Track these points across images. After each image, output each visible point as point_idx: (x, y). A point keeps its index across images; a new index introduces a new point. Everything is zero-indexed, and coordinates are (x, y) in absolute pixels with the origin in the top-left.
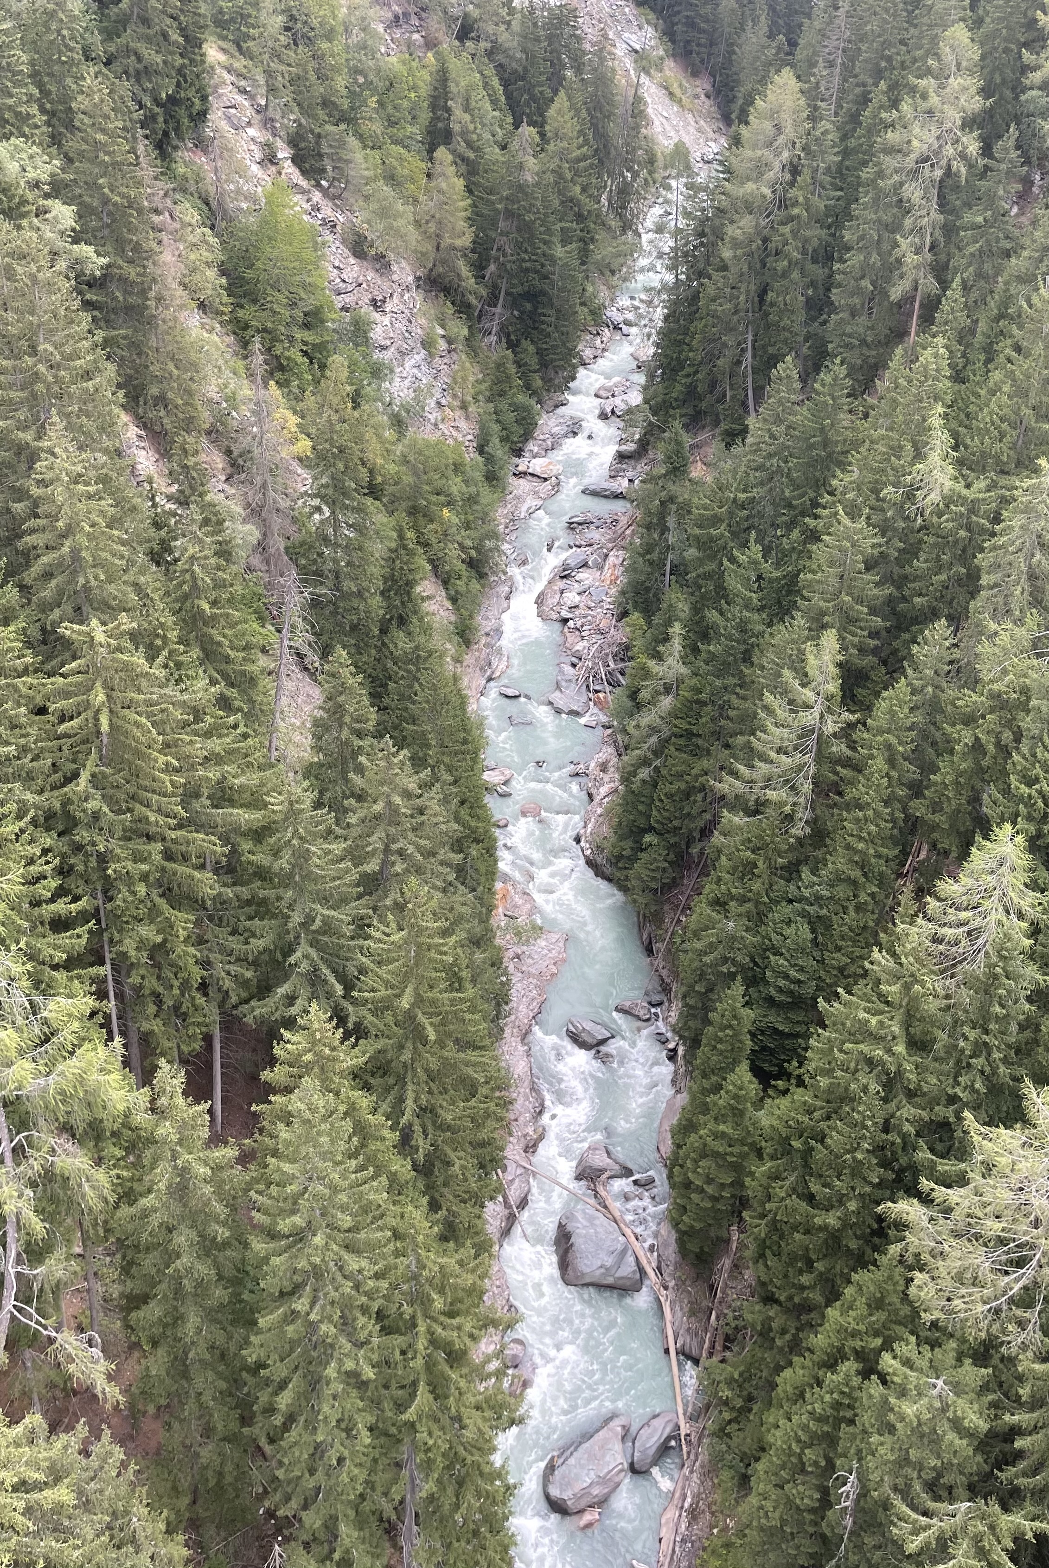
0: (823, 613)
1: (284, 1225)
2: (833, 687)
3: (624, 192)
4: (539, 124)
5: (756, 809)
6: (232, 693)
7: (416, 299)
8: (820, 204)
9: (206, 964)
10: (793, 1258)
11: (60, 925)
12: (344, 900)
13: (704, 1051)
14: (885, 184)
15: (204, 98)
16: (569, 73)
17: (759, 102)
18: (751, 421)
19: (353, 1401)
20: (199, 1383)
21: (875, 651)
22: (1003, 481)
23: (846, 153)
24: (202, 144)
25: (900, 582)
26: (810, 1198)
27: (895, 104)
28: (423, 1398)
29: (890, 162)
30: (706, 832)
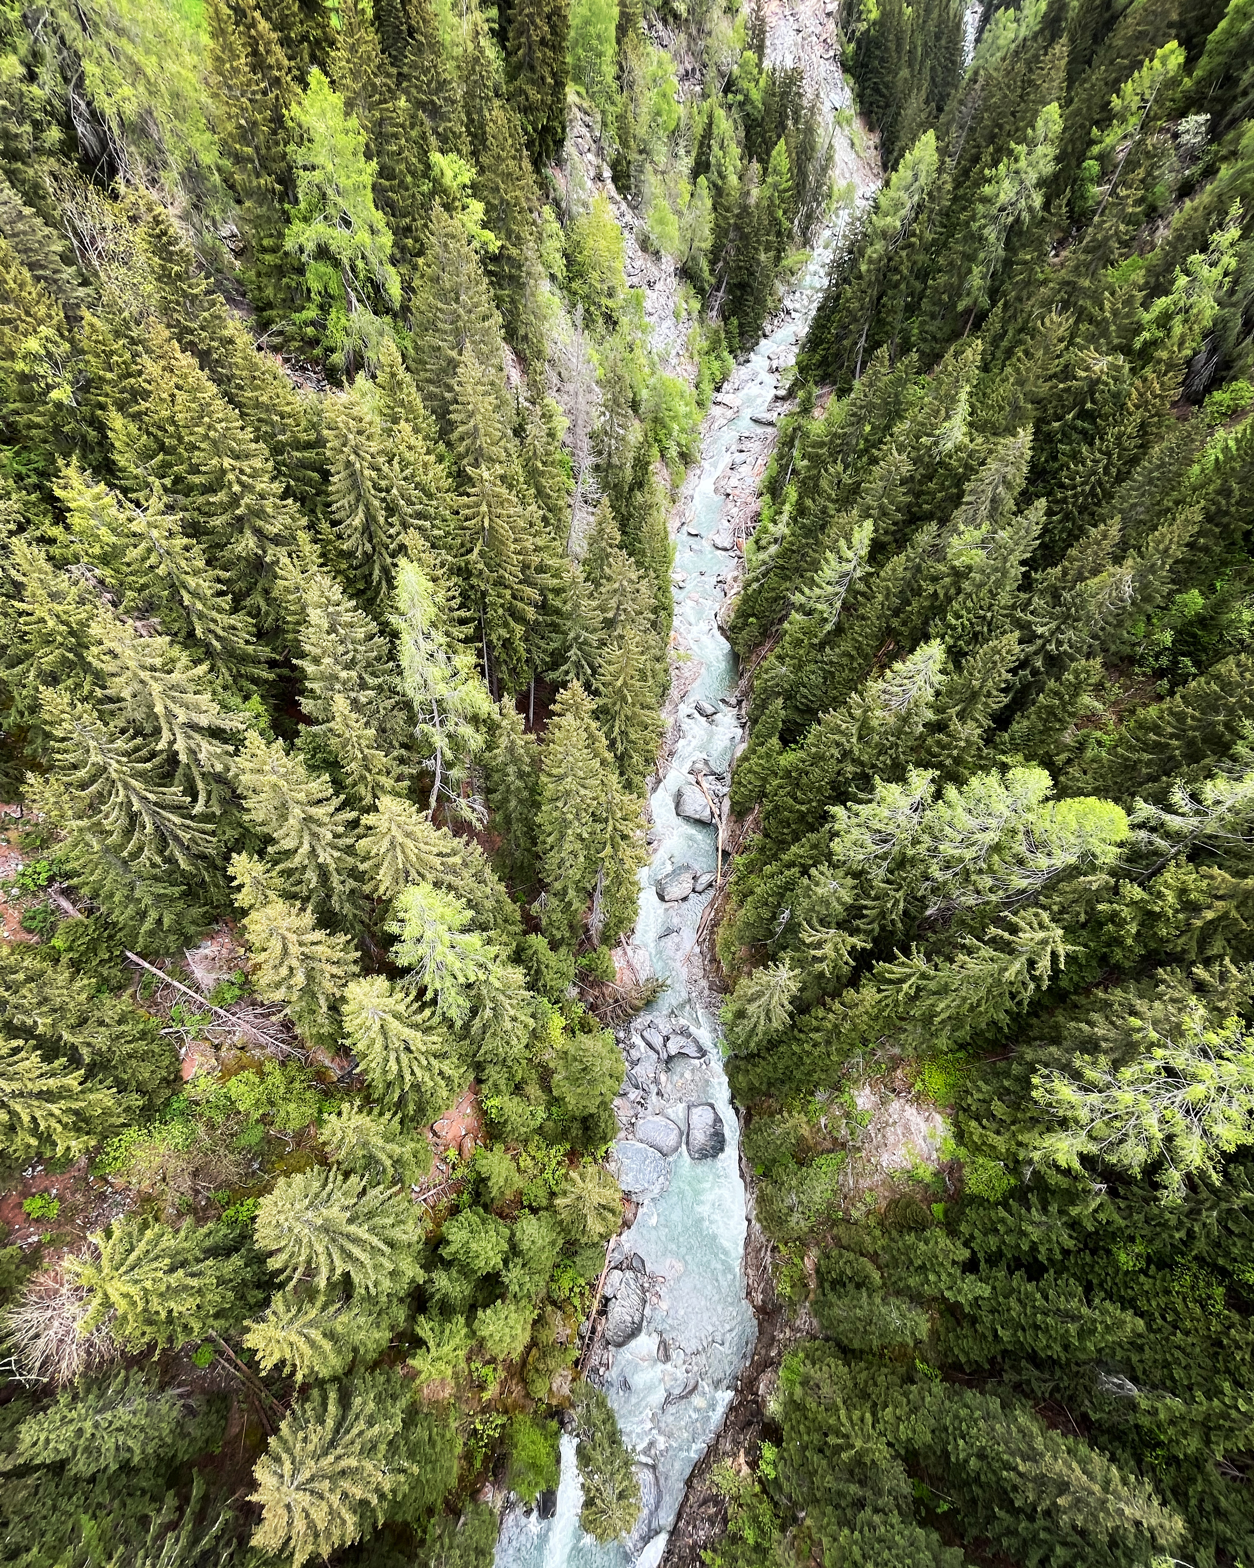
0: (869, 508)
1: (555, 771)
2: (864, 552)
3: (809, 217)
4: (764, 162)
5: (809, 613)
6: (549, 515)
7: (673, 281)
8: (929, 236)
9: (528, 651)
10: (781, 822)
11: (462, 622)
12: (595, 630)
13: (758, 727)
14: (975, 226)
15: (564, 129)
16: (790, 123)
17: (907, 154)
18: (856, 384)
19: (578, 845)
20: (515, 827)
21: (893, 533)
22: (993, 439)
23: (955, 199)
24: (560, 163)
25: (918, 495)
26: (795, 799)
27: (995, 164)
28: (608, 850)
29: (980, 208)
30: (781, 621)
